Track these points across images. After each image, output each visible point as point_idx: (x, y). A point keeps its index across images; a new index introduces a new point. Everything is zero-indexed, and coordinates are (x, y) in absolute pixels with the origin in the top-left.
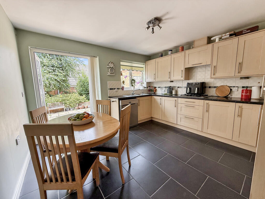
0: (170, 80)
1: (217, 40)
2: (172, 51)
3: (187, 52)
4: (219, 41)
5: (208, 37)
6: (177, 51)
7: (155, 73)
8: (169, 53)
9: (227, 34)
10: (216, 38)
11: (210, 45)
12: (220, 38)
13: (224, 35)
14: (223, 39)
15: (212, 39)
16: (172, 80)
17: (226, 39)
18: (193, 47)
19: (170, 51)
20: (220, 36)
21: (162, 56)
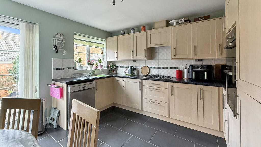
0: (132, 59)
1: (175, 24)
2: (134, 29)
3: (149, 32)
4: (177, 25)
5: (166, 20)
6: (139, 31)
7: (117, 52)
8: (132, 31)
9: (182, 19)
10: (173, 22)
11: (169, 28)
12: (177, 23)
13: (180, 20)
14: (179, 23)
15: (170, 22)
16: (135, 59)
17: (182, 23)
18: (153, 28)
19: (133, 30)
20: (177, 21)
21: (124, 34)
